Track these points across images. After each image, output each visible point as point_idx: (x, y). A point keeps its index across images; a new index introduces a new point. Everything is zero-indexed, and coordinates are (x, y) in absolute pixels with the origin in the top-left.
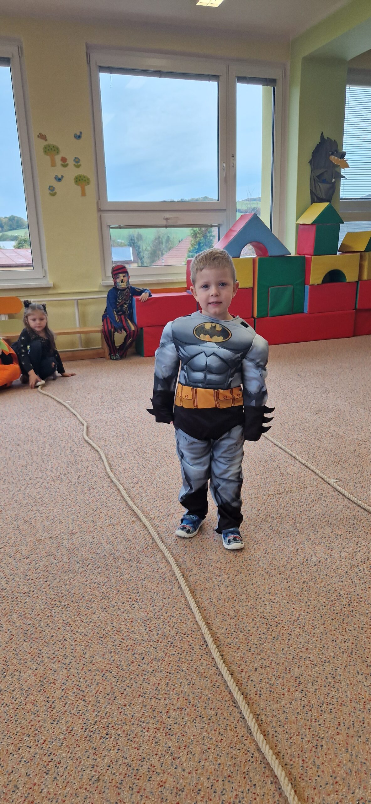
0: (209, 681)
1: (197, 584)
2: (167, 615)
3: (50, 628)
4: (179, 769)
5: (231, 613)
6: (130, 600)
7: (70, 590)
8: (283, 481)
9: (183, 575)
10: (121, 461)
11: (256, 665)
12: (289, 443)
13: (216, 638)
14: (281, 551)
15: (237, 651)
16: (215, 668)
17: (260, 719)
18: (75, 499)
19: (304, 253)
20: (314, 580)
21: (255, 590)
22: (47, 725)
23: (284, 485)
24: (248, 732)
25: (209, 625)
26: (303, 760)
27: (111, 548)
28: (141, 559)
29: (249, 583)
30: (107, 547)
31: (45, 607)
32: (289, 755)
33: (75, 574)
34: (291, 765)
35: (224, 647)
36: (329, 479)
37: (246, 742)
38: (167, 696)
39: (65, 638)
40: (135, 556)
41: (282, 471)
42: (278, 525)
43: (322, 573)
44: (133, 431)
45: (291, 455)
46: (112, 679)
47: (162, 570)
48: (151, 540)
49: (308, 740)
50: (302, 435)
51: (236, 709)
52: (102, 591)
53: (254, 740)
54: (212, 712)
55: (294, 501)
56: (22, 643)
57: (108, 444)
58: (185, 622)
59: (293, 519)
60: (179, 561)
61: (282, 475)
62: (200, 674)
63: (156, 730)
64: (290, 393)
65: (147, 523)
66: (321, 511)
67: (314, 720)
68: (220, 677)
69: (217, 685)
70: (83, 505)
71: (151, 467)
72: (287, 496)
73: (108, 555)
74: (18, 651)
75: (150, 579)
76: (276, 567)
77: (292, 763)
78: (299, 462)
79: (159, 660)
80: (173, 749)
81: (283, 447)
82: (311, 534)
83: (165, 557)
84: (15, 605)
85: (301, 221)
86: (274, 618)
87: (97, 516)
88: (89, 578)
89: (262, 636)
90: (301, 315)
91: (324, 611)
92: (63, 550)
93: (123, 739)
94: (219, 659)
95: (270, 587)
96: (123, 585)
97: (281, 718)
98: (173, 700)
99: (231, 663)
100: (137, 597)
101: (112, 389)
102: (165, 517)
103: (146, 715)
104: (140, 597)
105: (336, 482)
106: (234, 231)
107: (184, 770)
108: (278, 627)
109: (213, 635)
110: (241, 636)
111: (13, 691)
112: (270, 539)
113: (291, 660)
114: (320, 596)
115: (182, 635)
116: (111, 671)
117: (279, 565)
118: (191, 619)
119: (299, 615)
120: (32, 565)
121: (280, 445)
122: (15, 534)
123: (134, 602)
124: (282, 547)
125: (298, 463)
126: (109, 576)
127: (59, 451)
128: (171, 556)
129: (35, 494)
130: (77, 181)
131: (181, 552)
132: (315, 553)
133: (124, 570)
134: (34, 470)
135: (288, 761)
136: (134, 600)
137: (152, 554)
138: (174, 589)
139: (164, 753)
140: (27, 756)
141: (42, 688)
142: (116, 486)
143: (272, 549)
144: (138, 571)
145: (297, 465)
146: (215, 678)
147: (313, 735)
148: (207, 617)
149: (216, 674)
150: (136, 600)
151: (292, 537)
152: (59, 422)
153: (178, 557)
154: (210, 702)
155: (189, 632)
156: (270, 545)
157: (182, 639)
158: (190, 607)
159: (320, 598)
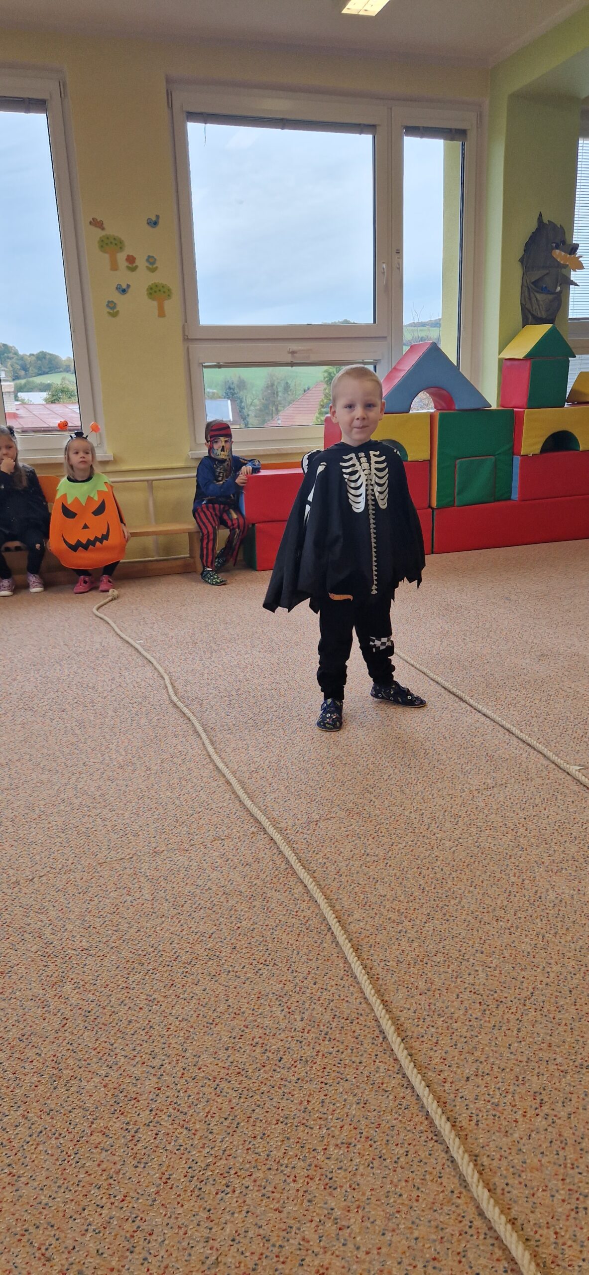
0: (391, 1097)
1: (363, 936)
2: (316, 987)
3: (127, 1008)
4: (350, 1246)
5: (421, 985)
6: (255, 962)
7: (156, 945)
8: (493, 768)
9: (339, 922)
10: (228, 736)
11: (468, 1071)
12: (499, 707)
13: (399, 1026)
14: (495, 882)
15: (435, 1048)
16: (400, 1076)
17: (479, 1162)
18: (157, 796)
19: (513, 404)
20: (553, 932)
21: (458, 946)
22: (129, 1169)
23: (494, 775)
24: (460, 1185)
25: (386, 1004)
26: (556, 1233)
27: (219, 877)
28: (269, 895)
29: (447, 935)
30: (212, 875)
31: (117, 972)
32: (531, 1223)
33: (163, 919)
34: (537, 1241)
35: (413, 1040)
36: (568, 766)
37: (459, 1201)
38: (322, 1122)
39: (151, 1023)
40: (259, 890)
41: (490, 753)
42: (489, 840)
43: (566, 919)
44: (246, 689)
45: (502, 726)
46: (230, 1094)
47: (304, 913)
48: (283, 864)
49: (563, 1198)
50: (519, 694)
51: (440, 1145)
52: (207, 947)
53: (473, 1198)
54: (400, 1151)
55: (512, 800)
56: (81, 1032)
57: (207, 709)
58: (346, 999)
59: (513, 830)
60: (331, 898)
61: (490, 758)
62: (376, 1087)
63: (307, 1180)
64: (494, 626)
65: (277, 837)
66: (558, 817)
67: (569, 1165)
68: (409, 1090)
69: (404, 1105)
70: (170, 807)
71: (277, 746)
72: (501, 792)
73: (214, 888)
74: (75, 1045)
75: (284, 927)
76: (489, 909)
77: (537, 1237)
78: (517, 737)
79: (307, 1062)
80: (338, 1213)
81: (489, 713)
82: (545, 855)
83: (308, 892)
84: (68, 969)
85: (507, 354)
86: (492, 993)
87: (194, 825)
88: (185, 926)
89: (474, 1023)
90: (508, 502)
91: (575, 981)
92: (142, 879)
93: (253, 1195)
94: (407, 1061)
95: (482, 942)
96: (241, 937)
97: (516, 1161)
98: (333, 1129)
99: (426, 1068)
100: (263, 958)
101: (209, 621)
102: (304, 826)
103: (291, 1153)
104: (271, 957)
105: (579, 771)
106: (400, 370)
107: (358, 1248)
108: (499, 1009)
109: (395, 1020)
110: (440, 1023)
111: (70, 1112)
112: (477, 863)
113: (525, 1064)
114: (566, 958)
115: (343, 1021)
116: (230, 1079)
117: (493, 904)
118: (356, 995)
119: (533, 988)
120: (92, 903)
121: (485, 710)
122: (63, 854)
123: (261, 966)
124: (498, 875)
125: (515, 740)
126: (218, 923)
127: (129, 720)
128: (318, 890)
129: (93, 789)
130: (151, 294)
131: (333, 884)
132: (553, 887)
133: (243, 913)
134: (89, 750)
135: (532, 1233)
136: (261, 961)
137: (287, 886)
138: (325, 945)
139: (322, 1217)
140: (97, 1221)
141: (117, 1107)
142: (224, 776)
143: (481, 879)
144: (265, 915)
145: (515, 743)
146: (402, 1092)
147: (570, 1190)
148: (382, 990)
149: (403, 1086)
150: (263, 962)
151: (513, 860)
152: (127, 673)
153: (328, 892)
154: (395, 1132)
155: (354, 1015)
156: (478, 873)
157: (342, 1027)
158: (352, 973)
159: (566, 960)
